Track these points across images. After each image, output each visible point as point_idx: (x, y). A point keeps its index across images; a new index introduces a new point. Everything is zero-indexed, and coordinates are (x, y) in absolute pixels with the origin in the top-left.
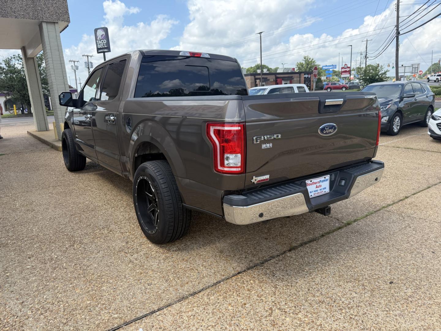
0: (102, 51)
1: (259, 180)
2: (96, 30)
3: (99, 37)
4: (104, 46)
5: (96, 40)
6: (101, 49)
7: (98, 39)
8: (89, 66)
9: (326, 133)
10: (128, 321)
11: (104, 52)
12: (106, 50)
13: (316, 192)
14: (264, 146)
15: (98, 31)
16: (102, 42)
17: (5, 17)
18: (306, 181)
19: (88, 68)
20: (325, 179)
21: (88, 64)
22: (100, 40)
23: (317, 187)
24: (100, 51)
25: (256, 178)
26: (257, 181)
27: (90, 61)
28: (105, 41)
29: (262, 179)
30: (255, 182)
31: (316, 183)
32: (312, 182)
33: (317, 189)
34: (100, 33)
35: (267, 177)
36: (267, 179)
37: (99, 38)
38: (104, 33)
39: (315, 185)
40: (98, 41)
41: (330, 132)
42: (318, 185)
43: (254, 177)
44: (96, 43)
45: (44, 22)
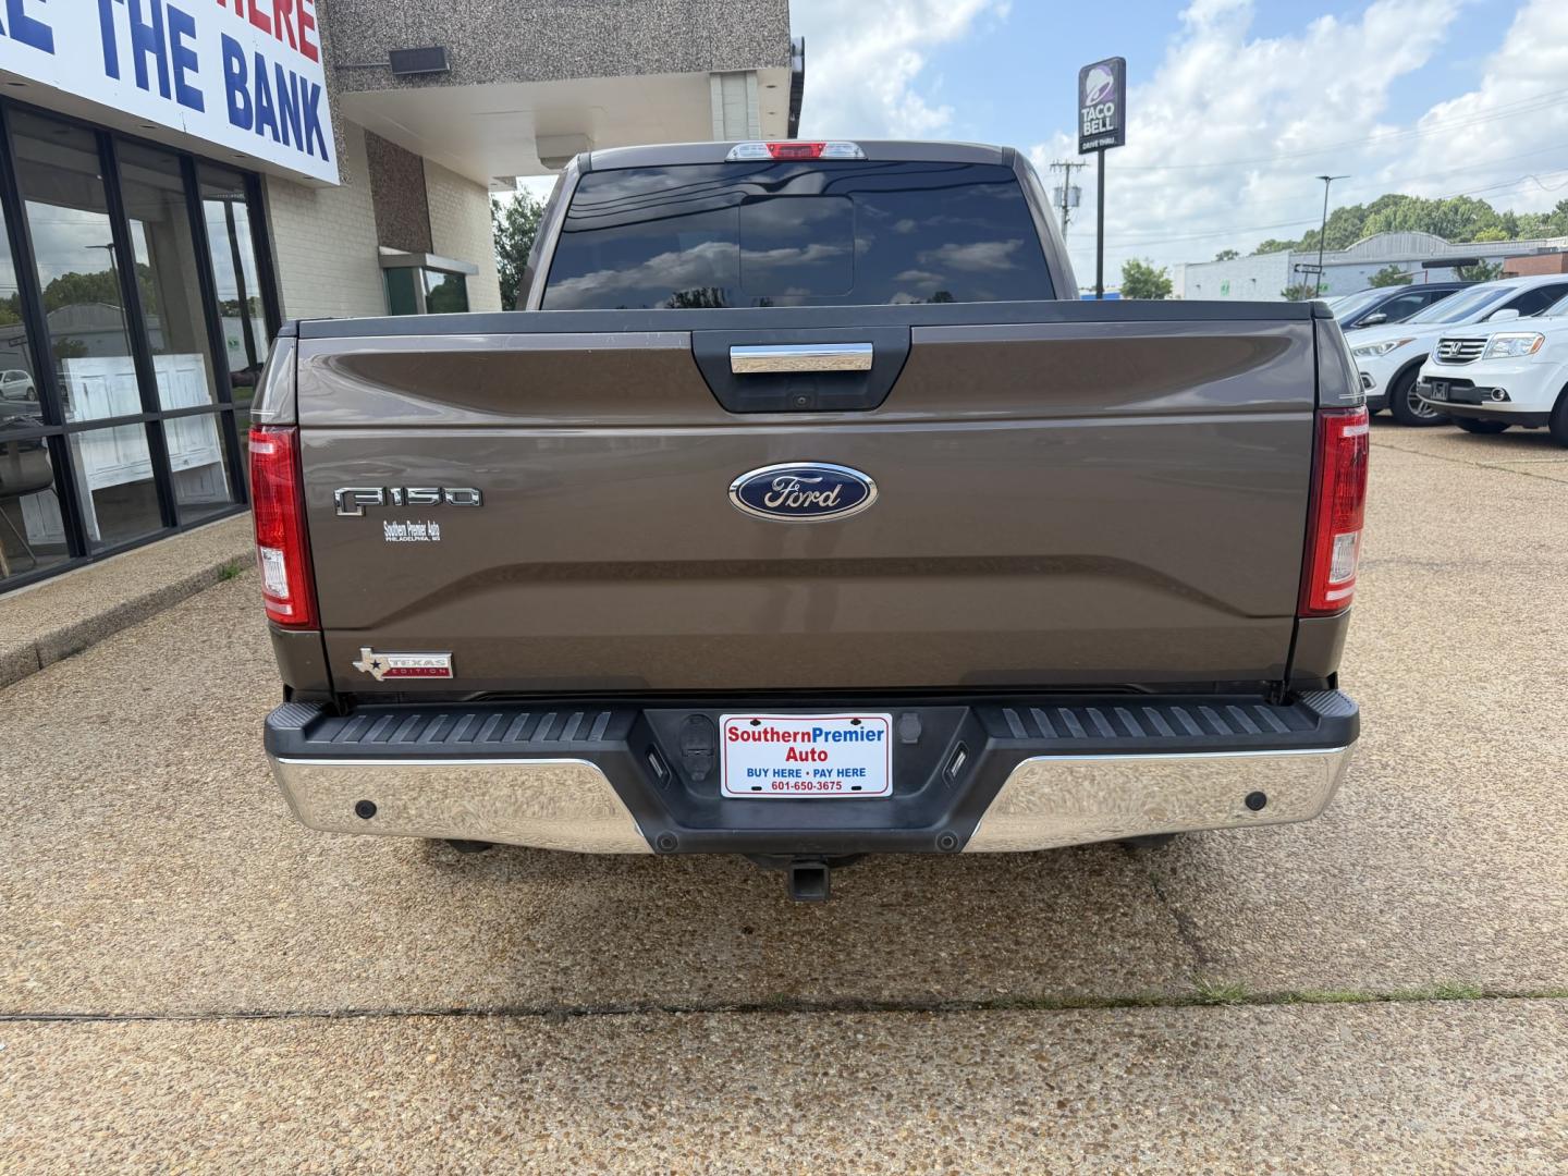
0: (1095, 144)
1: (399, 670)
2: (1085, 73)
3: (1093, 93)
4: (1104, 125)
5: (1082, 105)
6: (1092, 137)
7: (1088, 103)
8: (1066, 201)
9: (783, 509)
10: (23, 1012)
11: (1101, 149)
12: (1108, 141)
13: (792, 780)
14: (394, 532)
15: (1092, 73)
16: (1101, 111)
17: (612, 74)
18: (723, 718)
19: (1065, 207)
20: (854, 728)
21: (1066, 195)
22: (1095, 106)
23: (792, 755)
24: (1087, 146)
25: (379, 657)
26: (384, 668)
27: (1071, 184)
28: (1109, 109)
29: (410, 665)
30: (378, 675)
31: (785, 737)
32: (757, 729)
33: (793, 764)
34: (1100, 79)
35: (442, 661)
36: (438, 671)
37: (1093, 100)
38: (1111, 80)
39: (784, 747)
40: (1085, 111)
41: (815, 508)
42: (802, 747)
43: (366, 651)
44: (1081, 116)
45: (713, 74)
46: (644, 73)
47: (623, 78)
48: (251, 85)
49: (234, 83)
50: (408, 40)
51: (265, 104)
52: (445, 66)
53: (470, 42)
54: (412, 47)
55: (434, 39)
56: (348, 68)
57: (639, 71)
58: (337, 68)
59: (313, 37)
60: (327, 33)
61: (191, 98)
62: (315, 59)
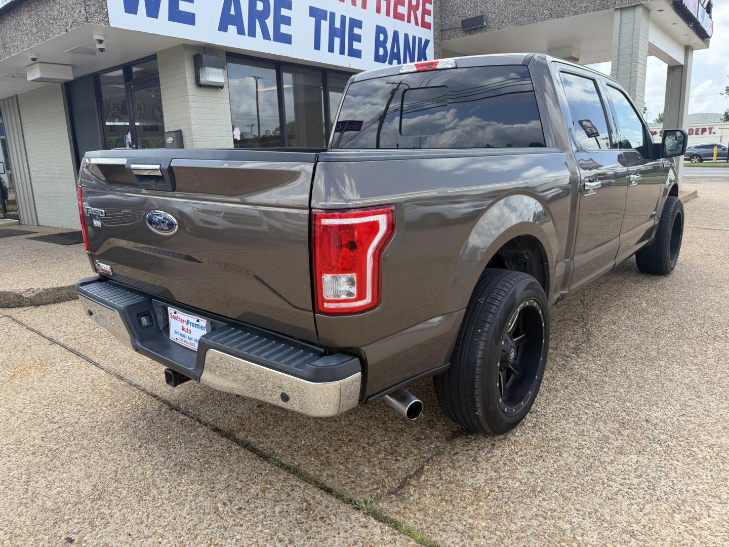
9: (156, 228)
13: (183, 338)
14: (95, 223)
18: (169, 308)
20: (197, 323)
23: (183, 329)
25: (100, 264)
26: (100, 268)
29: (104, 268)
31: (182, 321)
32: (176, 315)
35: (108, 268)
36: (108, 271)
41: (163, 229)
43: (97, 261)
45: (616, 9)
46: (578, 14)
47: (567, 18)
48: (389, 45)
49: (379, 44)
50: (471, 14)
51: (395, 51)
52: (483, 24)
53: (496, 11)
54: (472, 16)
55: (481, 12)
56: (446, 30)
57: (575, 13)
58: (442, 31)
59: (429, 19)
60: (439, 16)
61: (356, 54)
62: (429, 28)
